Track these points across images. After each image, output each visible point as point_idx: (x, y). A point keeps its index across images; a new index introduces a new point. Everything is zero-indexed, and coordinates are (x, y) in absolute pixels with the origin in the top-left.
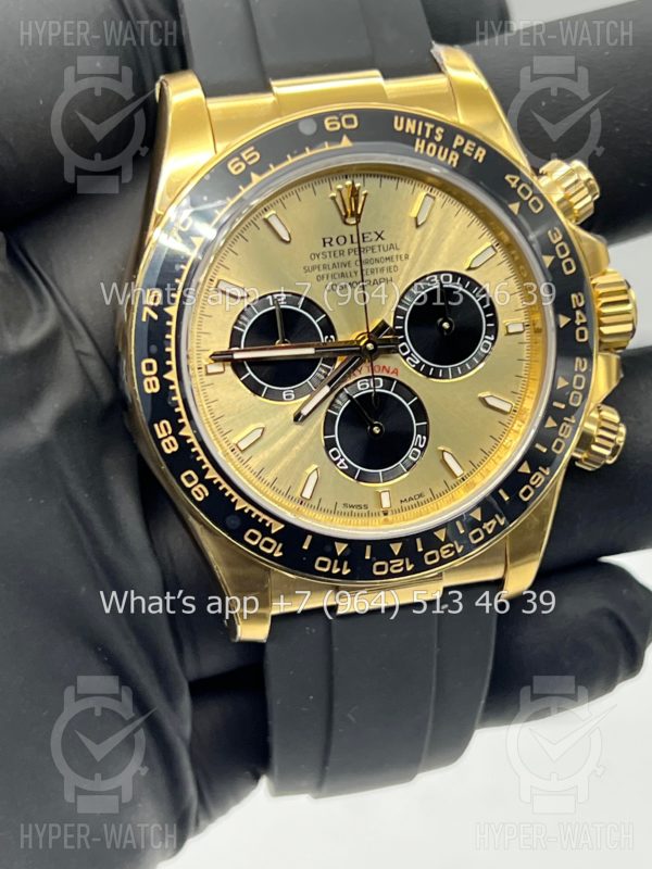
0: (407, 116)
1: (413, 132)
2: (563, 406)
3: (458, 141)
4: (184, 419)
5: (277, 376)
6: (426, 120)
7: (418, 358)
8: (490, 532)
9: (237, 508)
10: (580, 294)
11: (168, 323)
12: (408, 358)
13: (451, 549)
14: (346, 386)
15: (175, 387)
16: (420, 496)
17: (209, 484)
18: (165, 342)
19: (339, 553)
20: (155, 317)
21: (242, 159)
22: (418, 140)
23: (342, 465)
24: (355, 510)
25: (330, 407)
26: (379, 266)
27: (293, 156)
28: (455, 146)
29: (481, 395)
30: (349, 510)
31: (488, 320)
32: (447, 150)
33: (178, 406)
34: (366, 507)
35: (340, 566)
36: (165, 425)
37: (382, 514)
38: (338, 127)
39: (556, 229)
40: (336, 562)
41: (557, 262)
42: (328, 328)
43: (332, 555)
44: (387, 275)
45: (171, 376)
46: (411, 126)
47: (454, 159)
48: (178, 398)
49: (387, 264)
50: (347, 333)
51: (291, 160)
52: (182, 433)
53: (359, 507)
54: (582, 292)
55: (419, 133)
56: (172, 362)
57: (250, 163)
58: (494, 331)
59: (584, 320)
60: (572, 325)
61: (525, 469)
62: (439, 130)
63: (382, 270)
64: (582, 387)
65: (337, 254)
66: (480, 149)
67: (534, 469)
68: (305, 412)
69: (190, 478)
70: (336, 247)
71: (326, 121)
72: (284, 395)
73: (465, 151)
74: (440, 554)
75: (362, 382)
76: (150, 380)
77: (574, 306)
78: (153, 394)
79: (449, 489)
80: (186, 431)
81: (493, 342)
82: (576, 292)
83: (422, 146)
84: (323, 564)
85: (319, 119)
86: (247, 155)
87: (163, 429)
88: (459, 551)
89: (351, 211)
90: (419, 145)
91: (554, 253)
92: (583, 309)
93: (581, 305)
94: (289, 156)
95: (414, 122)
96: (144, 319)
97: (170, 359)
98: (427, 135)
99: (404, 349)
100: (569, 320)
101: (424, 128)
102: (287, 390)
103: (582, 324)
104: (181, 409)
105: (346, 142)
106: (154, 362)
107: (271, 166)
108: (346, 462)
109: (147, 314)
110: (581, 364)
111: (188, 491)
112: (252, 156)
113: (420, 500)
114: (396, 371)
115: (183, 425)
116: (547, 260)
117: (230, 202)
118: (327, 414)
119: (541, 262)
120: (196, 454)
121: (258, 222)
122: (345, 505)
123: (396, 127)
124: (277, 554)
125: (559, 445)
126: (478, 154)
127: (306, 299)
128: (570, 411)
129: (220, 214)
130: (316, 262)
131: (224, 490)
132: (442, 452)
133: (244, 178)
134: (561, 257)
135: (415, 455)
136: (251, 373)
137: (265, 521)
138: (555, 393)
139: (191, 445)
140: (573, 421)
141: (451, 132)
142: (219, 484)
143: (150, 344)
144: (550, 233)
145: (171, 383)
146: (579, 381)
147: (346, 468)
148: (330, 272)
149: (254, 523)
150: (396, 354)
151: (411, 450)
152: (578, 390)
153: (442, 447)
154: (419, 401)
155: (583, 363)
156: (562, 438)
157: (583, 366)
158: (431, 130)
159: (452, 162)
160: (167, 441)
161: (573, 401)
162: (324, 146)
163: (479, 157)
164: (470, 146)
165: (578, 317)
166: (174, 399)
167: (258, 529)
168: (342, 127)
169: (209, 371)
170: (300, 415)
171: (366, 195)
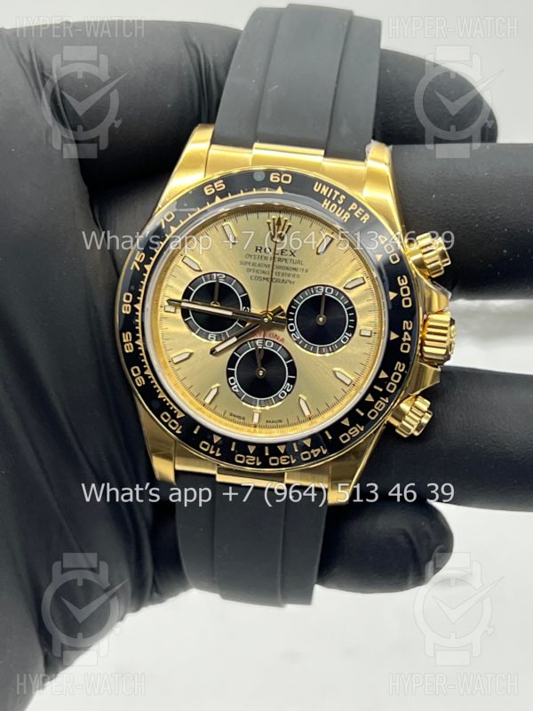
0: (324, 183)
1: (325, 194)
2: (381, 390)
3: (353, 206)
4: (140, 335)
5: (211, 324)
6: (335, 188)
7: (299, 336)
8: (315, 456)
9: (159, 397)
10: (410, 322)
11: (144, 274)
12: (293, 334)
13: (288, 460)
14: (250, 341)
15: (139, 314)
16: (280, 421)
17: (146, 377)
18: (140, 285)
19: (215, 442)
20: (138, 269)
21: (214, 187)
22: (326, 200)
23: (235, 389)
24: (237, 419)
25: (235, 351)
26: (289, 272)
27: (244, 192)
28: (350, 209)
29: (335, 369)
30: (232, 418)
31: (350, 323)
32: (343, 211)
33: (138, 326)
34: (244, 419)
35: (215, 450)
36: (129, 335)
37: (253, 426)
38: (278, 181)
39: (405, 277)
40: (213, 446)
41: (399, 298)
42: (246, 302)
43: (211, 441)
44: (291, 278)
45: (138, 306)
46: (324, 190)
47: (347, 217)
48: (139, 321)
49: (293, 272)
50: (256, 309)
51: (242, 194)
52: (137, 342)
53: (239, 417)
54: (413, 321)
55: (328, 196)
56: (141, 299)
57: (218, 190)
58: (352, 331)
59: (409, 339)
60: (399, 341)
61: (346, 422)
62: (343, 197)
63: (289, 275)
64: (398, 381)
65: (263, 258)
66: (367, 215)
67: (352, 424)
68: (218, 349)
69: (136, 371)
71: (272, 174)
72: (210, 336)
73: (356, 214)
74: (280, 460)
75: (259, 341)
76: (127, 306)
77: (404, 329)
78: (126, 314)
79: (300, 422)
80: (139, 342)
81: (350, 338)
82: (408, 321)
83: (328, 205)
84: (205, 446)
85: (268, 173)
86: (218, 185)
87: (127, 337)
88: (293, 462)
89: (278, 232)
90: (326, 203)
91: (398, 292)
92: (410, 332)
93: (410, 329)
94: (242, 191)
95: (328, 188)
96: (132, 268)
97: (140, 296)
98: (334, 199)
99: (292, 327)
100: (398, 336)
101: (333, 194)
102: (212, 334)
103: (407, 342)
104: (139, 328)
105: (279, 191)
106: (131, 295)
107: (230, 195)
108: (238, 388)
109: (134, 266)
110: (400, 366)
111: (133, 378)
112: (220, 186)
113: (279, 424)
114: (283, 340)
115: (138, 338)
116: (392, 295)
117: (199, 211)
118: (233, 354)
119: (387, 295)
120: (142, 357)
121: (219, 227)
122: (231, 414)
123: (315, 189)
124: (178, 432)
125: (373, 414)
126: (364, 217)
127: (237, 281)
128: (386, 394)
129: (191, 217)
130: (249, 260)
131: (154, 384)
132: (300, 398)
133: (212, 199)
134: (403, 295)
135: (283, 395)
136: (192, 317)
137: (174, 409)
138: (377, 381)
139: (141, 351)
140: (387, 401)
141: (350, 200)
142: (151, 379)
143: (131, 284)
144: (399, 278)
145: (138, 311)
146: (396, 377)
147: (237, 391)
148: (256, 268)
149: (167, 409)
150: (286, 329)
151: (281, 391)
152: (394, 382)
153: (300, 396)
154: (293, 362)
155: (402, 366)
156: (377, 410)
157: (401, 368)
158: (337, 195)
159: (345, 219)
160: (128, 345)
161: (389, 388)
162: (265, 190)
163: (364, 220)
164: (360, 211)
165: (405, 336)
166: (137, 321)
167: (169, 413)
168: (280, 181)
169: (166, 309)
170: (214, 350)
171: (290, 226)
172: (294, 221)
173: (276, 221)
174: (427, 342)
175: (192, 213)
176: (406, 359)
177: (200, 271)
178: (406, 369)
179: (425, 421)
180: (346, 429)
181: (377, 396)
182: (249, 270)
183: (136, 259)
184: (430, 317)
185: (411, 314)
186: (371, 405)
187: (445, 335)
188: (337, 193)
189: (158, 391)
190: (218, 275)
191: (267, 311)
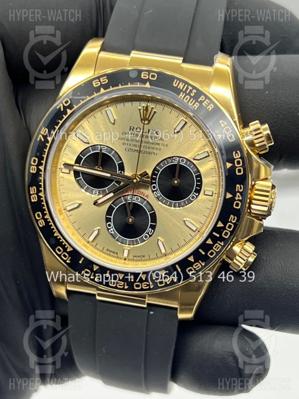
0: (181, 80)
2: (218, 236)
3: (202, 98)
4: (42, 189)
5: (96, 183)
6: (189, 84)
7: (159, 194)
8: (168, 283)
9: (55, 235)
10: (242, 186)
11: (47, 144)
12: (155, 192)
13: (148, 285)
14: (123, 196)
15: (42, 173)
16: (143, 256)
17: (45, 220)
18: (43, 152)
19: (95, 270)
20: (43, 140)
21: (100, 81)
22: (182, 93)
23: (111, 231)
24: (111, 253)
25: (112, 203)
26: (153, 146)
27: (122, 85)
28: (199, 100)
29: (185, 219)
30: (108, 252)
31: (197, 185)
32: (194, 101)
33: (41, 182)
34: (117, 253)
35: (95, 276)
36: (34, 189)
37: (123, 259)
38: (147, 77)
39: (238, 152)
40: (93, 273)
41: (233, 168)
42: (122, 167)
43: (92, 270)
44: (155, 151)
45: (42, 168)
46: (181, 86)
47: (197, 105)
48: (42, 179)
49: (157, 146)
50: (128, 173)
51: (120, 87)
52: (40, 194)
53: (114, 253)
55: (184, 90)
56: (44, 162)
57: (103, 83)
58: (198, 191)
59: (241, 198)
60: (232, 200)
61: (191, 259)
62: (195, 91)
63: (153, 148)
64: (231, 230)
65: (135, 135)
66: (212, 105)
67: (196, 261)
68: (99, 202)
69: (39, 215)
70: (135, 132)
71: (143, 73)
72: (94, 192)
73: (204, 104)
74: (142, 285)
75: (131, 197)
76: (33, 167)
77: (237, 190)
78: (33, 173)
79: (158, 258)
80: (42, 194)
81: (197, 196)
82: (240, 185)
83: (183, 96)
84: (87, 272)
85: (140, 72)
86: (103, 79)
88: (151, 287)
89: (146, 118)
90: (182, 95)
91: (233, 163)
92: (241, 193)
93: (241, 191)
94: (120, 85)
95: (184, 84)
96: (38, 140)
97: (43, 160)
98: (188, 92)
99: (154, 187)
100: (232, 196)
101: (187, 88)
102: (96, 190)
103: (238, 200)
104: (42, 184)
105: (148, 85)
106: (37, 159)
107: (111, 87)
108: (113, 230)
109: (40, 138)
110: (233, 218)
111: (37, 221)
112: (105, 81)
113: (143, 258)
114: (147, 196)
115: (41, 191)
116: (229, 165)
117: (89, 98)
118: (111, 206)
119: (225, 165)
120: (43, 205)
121: (103, 112)
122: (108, 250)
123: (174, 84)
124: (68, 261)
125: (212, 254)
126: (209, 107)
127: (115, 151)
128: (221, 239)
129: (82, 102)
130: (124, 136)
131: (51, 225)
132: (158, 240)
133: (98, 90)
134: (237, 165)
135: (146, 237)
136: (81, 177)
137: (65, 245)
138: (215, 229)
139: (42, 201)
140: (222, 244)
141: (199, 93)
142: (49, 222)
143: (37, 151)
144: (234, 152)
145: (41, 171)
146: (230, 227)
147: (113, 233)
148: (129, 143)
149: (61, 244)
150: (150, 189)
151: (144, 234)
152: (228, 230)
153: (159, 238)
154: (155, 213)
155: (234, 218)
156: (215, 250)
157: (234, 220)
158: (191, 90)
159: (195, 107)
160: (34, 196)
161: (224, 235)
162: (137, 84)
163: (209, 108)
164: (207, 102)
165: (237, 196)
166: (40, 178)
167: (62, 247)
168: (149, 78)
169: (63, 171)
170: (97, 202)
171: (155, 112)
172: (158, 108)
173: (145, 108)
174: (254, 202)
175: (83, 100)
176: (238, 213)
177: (88, 143)
178: (237, 221)
179: (251, 260)
180: (191, 264)
181: (215, 240)
182: (124, 144)
183: (42, 132)
184: (256, 183)
185: (243, 180)
186: (210, 247)
187: (267, 196)
188: (190, 88)
189: (54, 231)
190: (102, 147)
191: (136, 174)
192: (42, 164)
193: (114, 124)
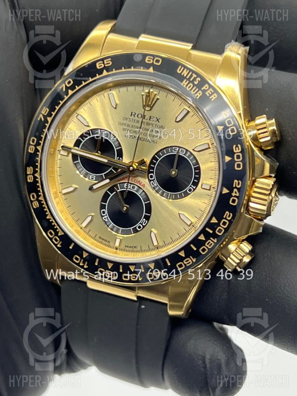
0: (185, 67)
1: (185, 76)
2: (211, 232)
3: (205, 87)
4: (38, 170)
5: (92, 166)
6: (194, 72)
7: (156, 183)
9: (48, 218)
10: (240, 181)
11: (46, 124)
12: (152, 182)
14: (119, 184)
15: (40, 154)
16: (135, 247)
17: (40, 201)
18: (42, 132)
19: (84, 257)
20: (43, 120)
21: (104, 63)
22: (185, 80)
23: (105, 218)
24: (103, 241)
25: (108, 190)
26: (153, 133)
27: (125, 68)
28: (202, 89)
29: (180, 212)
30: (101, 240)
31: (195, 178)
32: (197, 90)
33: (37, 163)
34: (109, 242)
36: (31, 169)
37: (115, 248)
38: (151, 62)
39: (239, 146)
41: (232, 162)
42: (120, 153)
43: (81, 256)
44: (155, 139)
45: (39, 148)
46: (185, 73)
47: (199, 94)
48: (39, 159)
49: (157, 134)
50: (126, 160)
51: (123, 70)
53: (106, 241)
54: (242, 181)
55: (188, 77)
56: (42, 142)
57: (106, 65)
58: (196, 184)
59: (238, 195)
60: (229, 195)
61: (182, 254)
62: (199, 79)
63: (154, 136)
64: (225, 227)
65: (136, 122)
66: (215, 94)
67: (187, 256)
68: (95, 187)
69: (33, 197)
70: (136, 118)
71: (148, 57)
72: (91, 177)
73: (207, 93)
75: (127, 184)
76: (32, 147)
77: (234, 186)
78: (31, 153)
79: (149, 250)
80: (37, 175)
81: (194, 189)
82: (238, 180)
83: (186, 84)
84: (77, 259)
85: (145, 56)
86: (107, 61)
89: (149, 103)
90: (185, 83)
91: (233, 157)
92: (239, 189)
93: (239, 187)
94: (123, 68)
95: (188, 71)
96: (39, 119)
97: (41, 140)
98: (191, 80)
99: (151, 177)
100: (228, 191)
101: (191, 76)
102: (93, 175)
103: (235, 196)
104: (39, 164)
105: (151, 70)
106: (36, 140)
107: (114, 70)
108: (107, 218)
109: (41, 117)
110: (228, 215)
111: (31, 202)
112: (109, 63)
113: (135, 249)
114: (144, 185)
116: (228, 159)
117: (91, 80)
118: (106, 192)
119: (223, 158)
120: (38, 187)
121: (106, 94)
122: (100, 238)
123: (178, 71)
124: (59, 246)
125: (204, 250)
126: (213, 96)
127: (115, 137)
128: (215, 236)
129: (84, 84)
130: (125, 122)
131: (45, 208)
133: (100, 72)
134: (236, 160)
135: (140, 227)
136: (79, 161)
137: (57, 229)
138: (208, 224)
139: (38, 182)
140: (216, 241)
141: (203, 82)
142: (43, 204)
143: (37, 131)
144: (235, 146)
145: (38, 151)
146: (224, 223)
147: (106, 220)
148: (130, 129)
149: (52, 227)
150: (147, 177)
151: (138, 225)
152: (222, 227)
153: (152, 230)
154: (150, 203)
155: (230, 215)
156: (207, 247)
157: (229, 217)
158: (195, 78)
159: (197, 96)
160: (30, 176)
161: (218, 231)
162: (140, 69)
163: (212, 98)
164: (211, 91)
165: (234, 192)
166: (37, 159)
167: (54, 231)
168: (153, 63)
169: (61, 153)
170: (92, 187)
171: (158, 99)
172: (160, 95)
174: (252, 199)
175: (85, 81)
176: (234, 210)
177: (88, 126)
178: (233, 218)
179: (247, 259)
180: (182, 259)
182: (124, 130)
183: (42, 112)
184: (257, 180)
185: (241, 176)
186: (202, 243)
187: (267, 195)
188: (194, 76)
189: (47, 213)
190: (102, 131)
191: (133, 162)
192: (39, 144)
193: (115, 108)
